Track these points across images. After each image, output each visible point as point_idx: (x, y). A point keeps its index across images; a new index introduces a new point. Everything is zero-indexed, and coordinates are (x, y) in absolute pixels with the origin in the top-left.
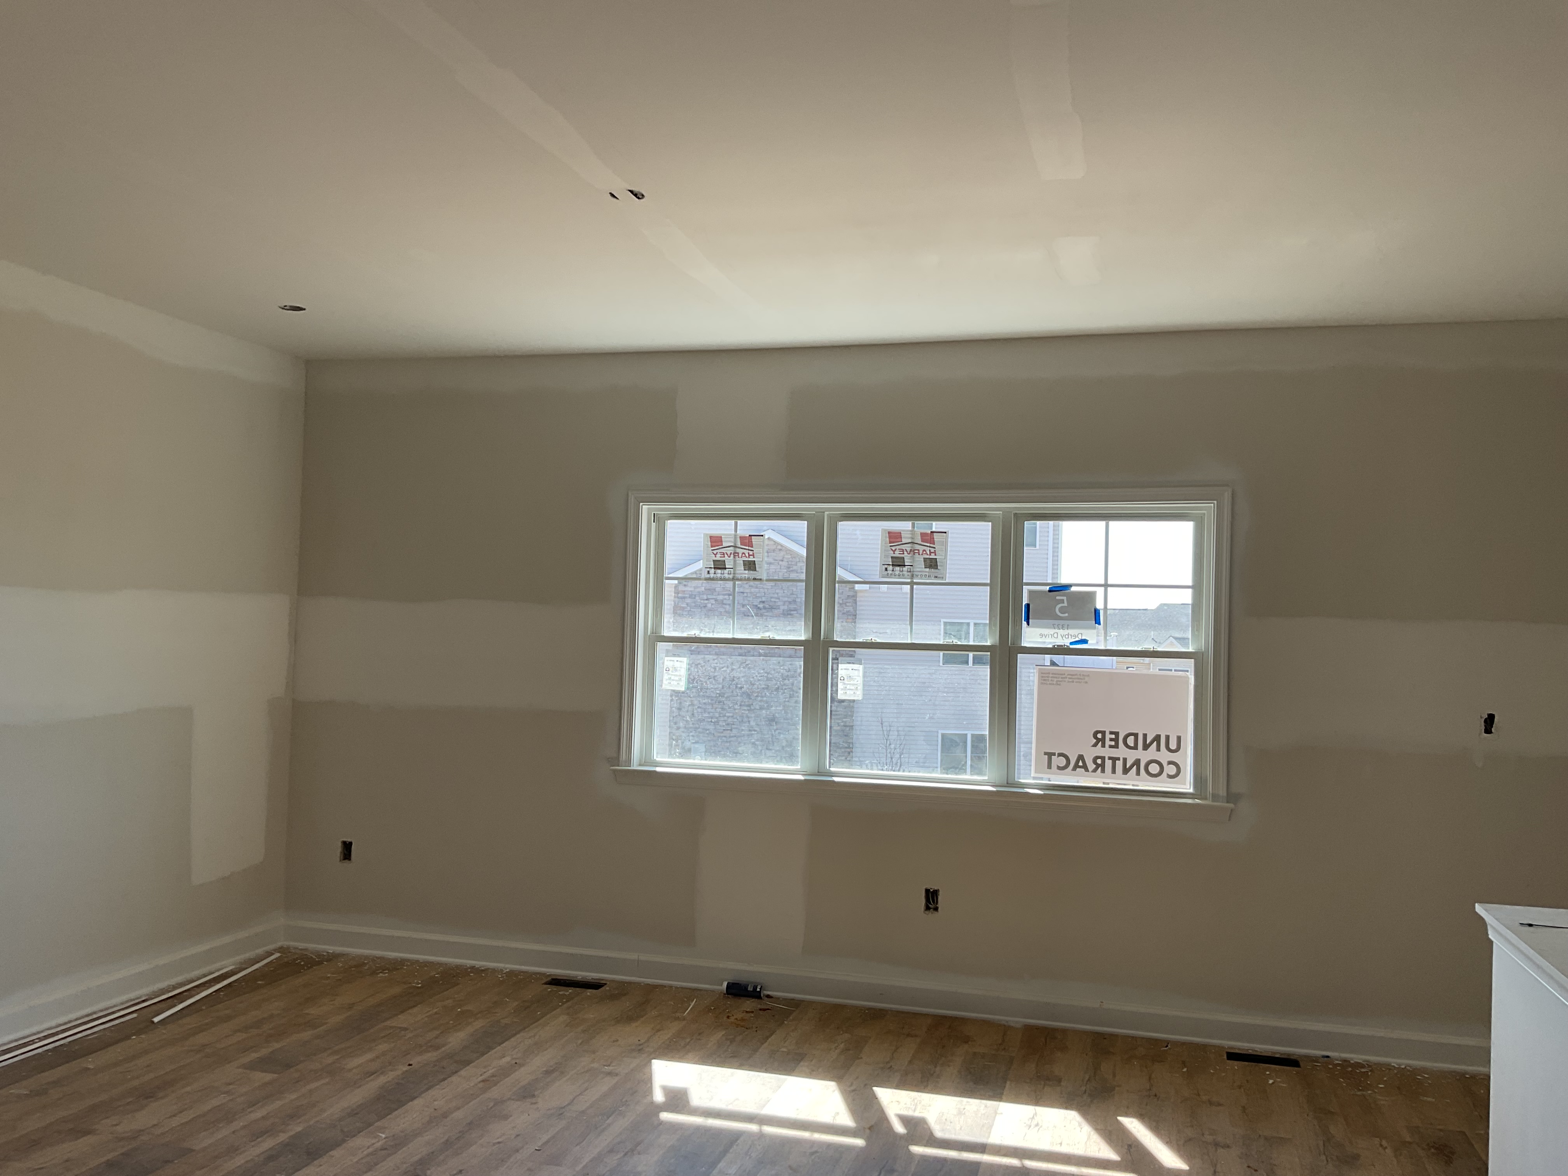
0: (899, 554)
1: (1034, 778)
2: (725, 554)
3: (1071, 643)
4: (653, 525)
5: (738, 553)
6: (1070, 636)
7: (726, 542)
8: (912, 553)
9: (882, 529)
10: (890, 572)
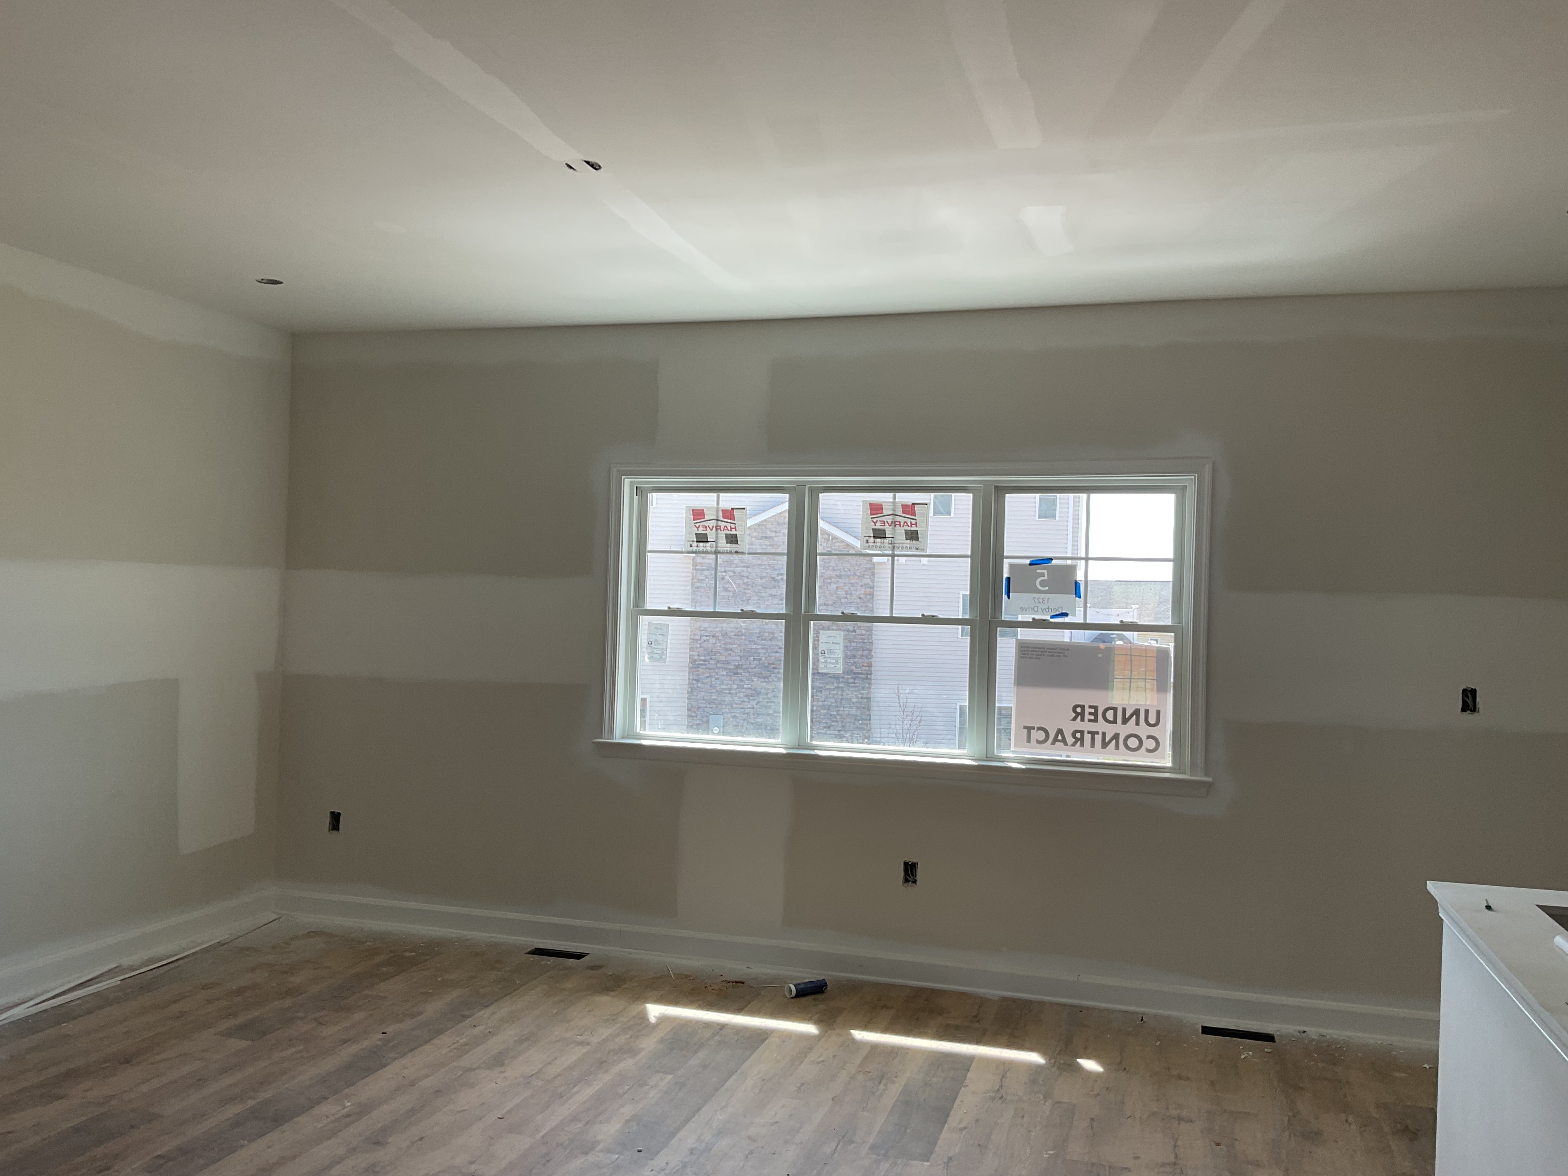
0: (881, 526)
1: (1014, 752)
2: (708, 527)
3: (1052, 616)
4: (636, 498)
5: (720, 527)
6: (1050, 610)
7: (707, 515)
8: (893, 525)
9: (863, 501)
10: (871, 544)
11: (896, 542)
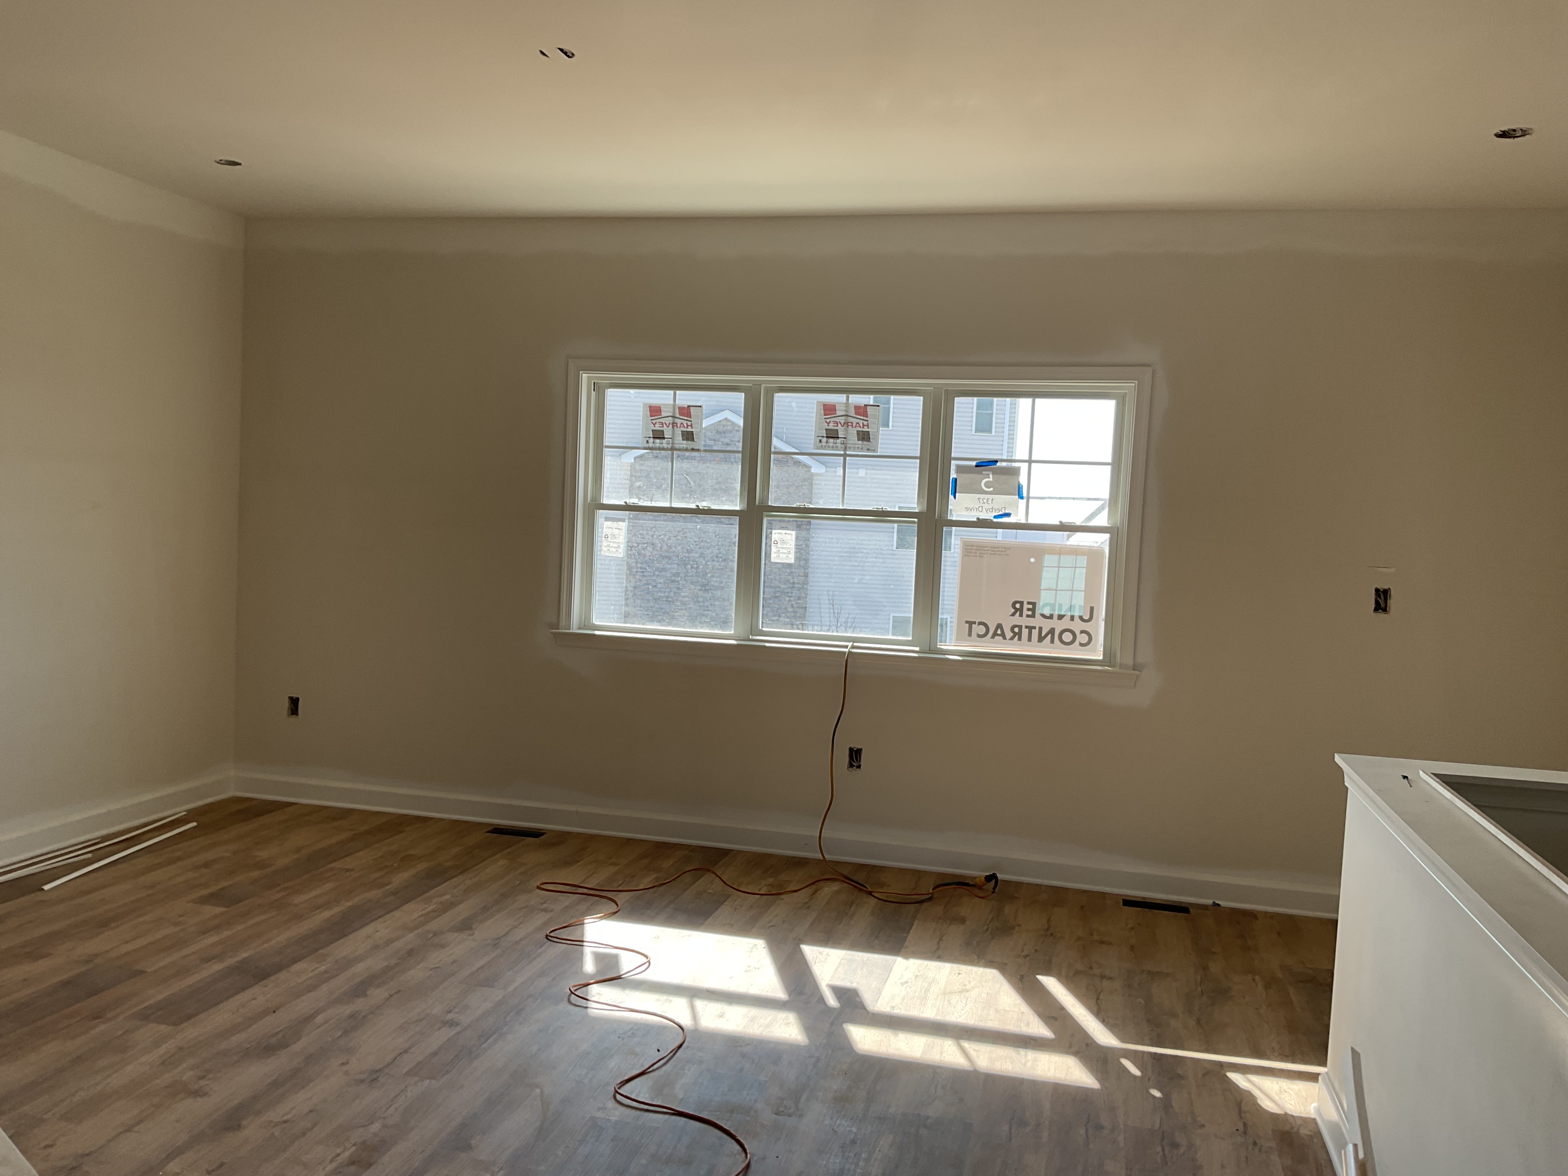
0: (833, 426)
2: (664, 424)
3: (995, 517)
5: (677, 424)
6: (994, 510)
7: (664, 411)
8: (845, 425)
9: (817, 402)
10: (824, 444)
11: (848, 442)
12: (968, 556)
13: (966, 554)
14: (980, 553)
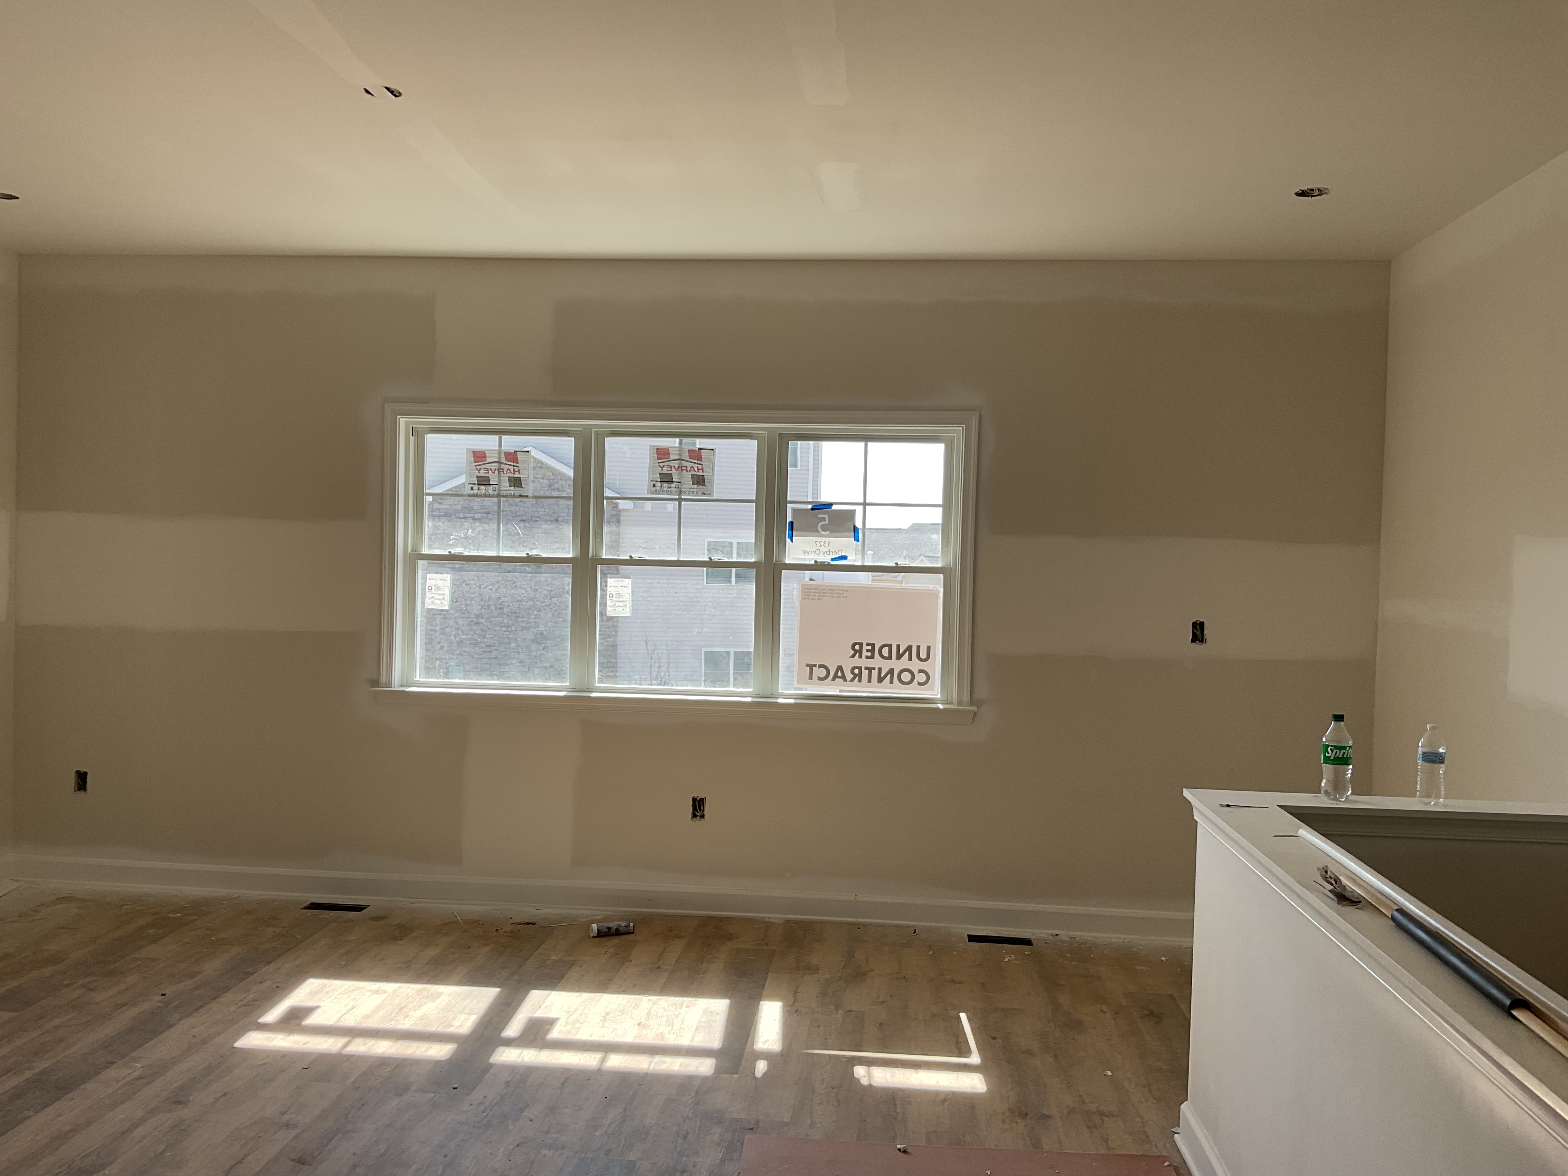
0: (667, 470)
1: (796, 689)
2: (489, 470)
3: (832, 560)
4: (412, 438)
5: (503, 469)
6: (831, 553)
7: (489, 457)
8: (679, 469)
9: (650, 446)
10: (658, 489)
11: (683, 486)
12: (807, 599)
13: (805, 597)
14: (818, 596)
